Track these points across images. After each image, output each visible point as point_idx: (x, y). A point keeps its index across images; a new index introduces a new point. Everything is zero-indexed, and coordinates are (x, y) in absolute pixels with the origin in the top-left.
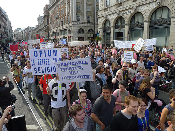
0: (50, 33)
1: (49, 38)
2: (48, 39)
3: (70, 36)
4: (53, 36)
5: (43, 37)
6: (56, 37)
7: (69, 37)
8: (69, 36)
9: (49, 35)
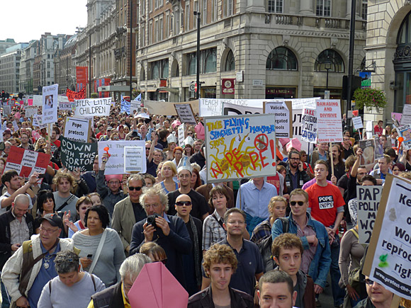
0: (139, 67)
1: (134, 85)
2: (126, 93)
3: (232, 81)
4: (151, 77)
5: (107, 81)
6: (163, 82)
7: (223, 87)
8: (224, 81)
9: (132, 71)
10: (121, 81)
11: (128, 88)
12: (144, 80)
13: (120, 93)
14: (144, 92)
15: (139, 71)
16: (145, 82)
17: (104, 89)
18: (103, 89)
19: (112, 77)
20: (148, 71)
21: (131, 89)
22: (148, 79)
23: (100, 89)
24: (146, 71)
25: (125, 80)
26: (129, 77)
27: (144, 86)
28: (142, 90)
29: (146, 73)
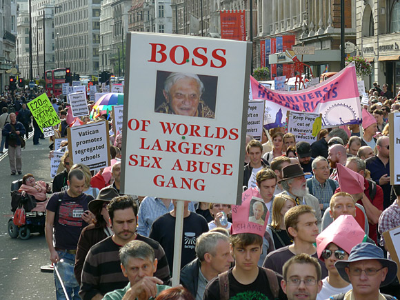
10: (320, 40)
11: (335, 56)
12: (371, 34)
13: (317, 65)
14: (372, 63)
15: (360, 17)
16: (374, 40)
17: (283, 58)
18: (279, 58)
19: (299, 31)
20: (379, 16)
21: (344, 56)
22: (381, 33)
23: (273, 59)
24: (375, 14)
25: (329, 38)
26: (339, 31)
27: (371, 49)
28: (368, 57)
29: (375, 20)
